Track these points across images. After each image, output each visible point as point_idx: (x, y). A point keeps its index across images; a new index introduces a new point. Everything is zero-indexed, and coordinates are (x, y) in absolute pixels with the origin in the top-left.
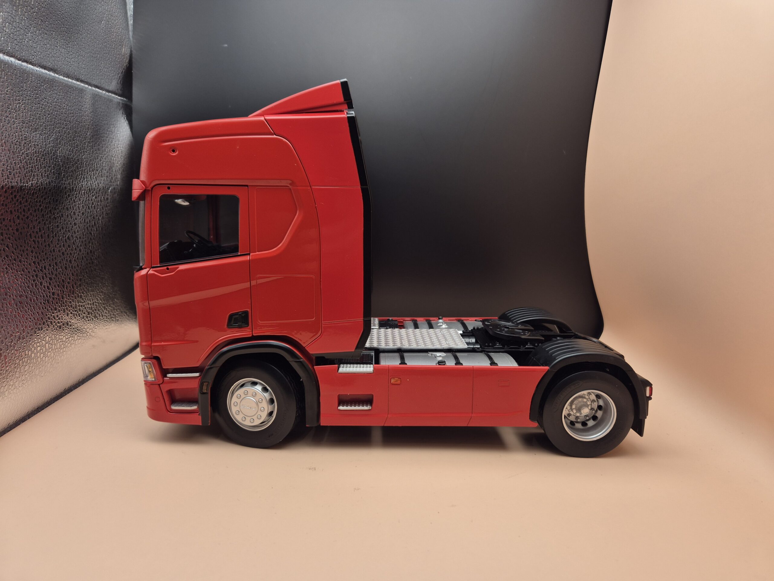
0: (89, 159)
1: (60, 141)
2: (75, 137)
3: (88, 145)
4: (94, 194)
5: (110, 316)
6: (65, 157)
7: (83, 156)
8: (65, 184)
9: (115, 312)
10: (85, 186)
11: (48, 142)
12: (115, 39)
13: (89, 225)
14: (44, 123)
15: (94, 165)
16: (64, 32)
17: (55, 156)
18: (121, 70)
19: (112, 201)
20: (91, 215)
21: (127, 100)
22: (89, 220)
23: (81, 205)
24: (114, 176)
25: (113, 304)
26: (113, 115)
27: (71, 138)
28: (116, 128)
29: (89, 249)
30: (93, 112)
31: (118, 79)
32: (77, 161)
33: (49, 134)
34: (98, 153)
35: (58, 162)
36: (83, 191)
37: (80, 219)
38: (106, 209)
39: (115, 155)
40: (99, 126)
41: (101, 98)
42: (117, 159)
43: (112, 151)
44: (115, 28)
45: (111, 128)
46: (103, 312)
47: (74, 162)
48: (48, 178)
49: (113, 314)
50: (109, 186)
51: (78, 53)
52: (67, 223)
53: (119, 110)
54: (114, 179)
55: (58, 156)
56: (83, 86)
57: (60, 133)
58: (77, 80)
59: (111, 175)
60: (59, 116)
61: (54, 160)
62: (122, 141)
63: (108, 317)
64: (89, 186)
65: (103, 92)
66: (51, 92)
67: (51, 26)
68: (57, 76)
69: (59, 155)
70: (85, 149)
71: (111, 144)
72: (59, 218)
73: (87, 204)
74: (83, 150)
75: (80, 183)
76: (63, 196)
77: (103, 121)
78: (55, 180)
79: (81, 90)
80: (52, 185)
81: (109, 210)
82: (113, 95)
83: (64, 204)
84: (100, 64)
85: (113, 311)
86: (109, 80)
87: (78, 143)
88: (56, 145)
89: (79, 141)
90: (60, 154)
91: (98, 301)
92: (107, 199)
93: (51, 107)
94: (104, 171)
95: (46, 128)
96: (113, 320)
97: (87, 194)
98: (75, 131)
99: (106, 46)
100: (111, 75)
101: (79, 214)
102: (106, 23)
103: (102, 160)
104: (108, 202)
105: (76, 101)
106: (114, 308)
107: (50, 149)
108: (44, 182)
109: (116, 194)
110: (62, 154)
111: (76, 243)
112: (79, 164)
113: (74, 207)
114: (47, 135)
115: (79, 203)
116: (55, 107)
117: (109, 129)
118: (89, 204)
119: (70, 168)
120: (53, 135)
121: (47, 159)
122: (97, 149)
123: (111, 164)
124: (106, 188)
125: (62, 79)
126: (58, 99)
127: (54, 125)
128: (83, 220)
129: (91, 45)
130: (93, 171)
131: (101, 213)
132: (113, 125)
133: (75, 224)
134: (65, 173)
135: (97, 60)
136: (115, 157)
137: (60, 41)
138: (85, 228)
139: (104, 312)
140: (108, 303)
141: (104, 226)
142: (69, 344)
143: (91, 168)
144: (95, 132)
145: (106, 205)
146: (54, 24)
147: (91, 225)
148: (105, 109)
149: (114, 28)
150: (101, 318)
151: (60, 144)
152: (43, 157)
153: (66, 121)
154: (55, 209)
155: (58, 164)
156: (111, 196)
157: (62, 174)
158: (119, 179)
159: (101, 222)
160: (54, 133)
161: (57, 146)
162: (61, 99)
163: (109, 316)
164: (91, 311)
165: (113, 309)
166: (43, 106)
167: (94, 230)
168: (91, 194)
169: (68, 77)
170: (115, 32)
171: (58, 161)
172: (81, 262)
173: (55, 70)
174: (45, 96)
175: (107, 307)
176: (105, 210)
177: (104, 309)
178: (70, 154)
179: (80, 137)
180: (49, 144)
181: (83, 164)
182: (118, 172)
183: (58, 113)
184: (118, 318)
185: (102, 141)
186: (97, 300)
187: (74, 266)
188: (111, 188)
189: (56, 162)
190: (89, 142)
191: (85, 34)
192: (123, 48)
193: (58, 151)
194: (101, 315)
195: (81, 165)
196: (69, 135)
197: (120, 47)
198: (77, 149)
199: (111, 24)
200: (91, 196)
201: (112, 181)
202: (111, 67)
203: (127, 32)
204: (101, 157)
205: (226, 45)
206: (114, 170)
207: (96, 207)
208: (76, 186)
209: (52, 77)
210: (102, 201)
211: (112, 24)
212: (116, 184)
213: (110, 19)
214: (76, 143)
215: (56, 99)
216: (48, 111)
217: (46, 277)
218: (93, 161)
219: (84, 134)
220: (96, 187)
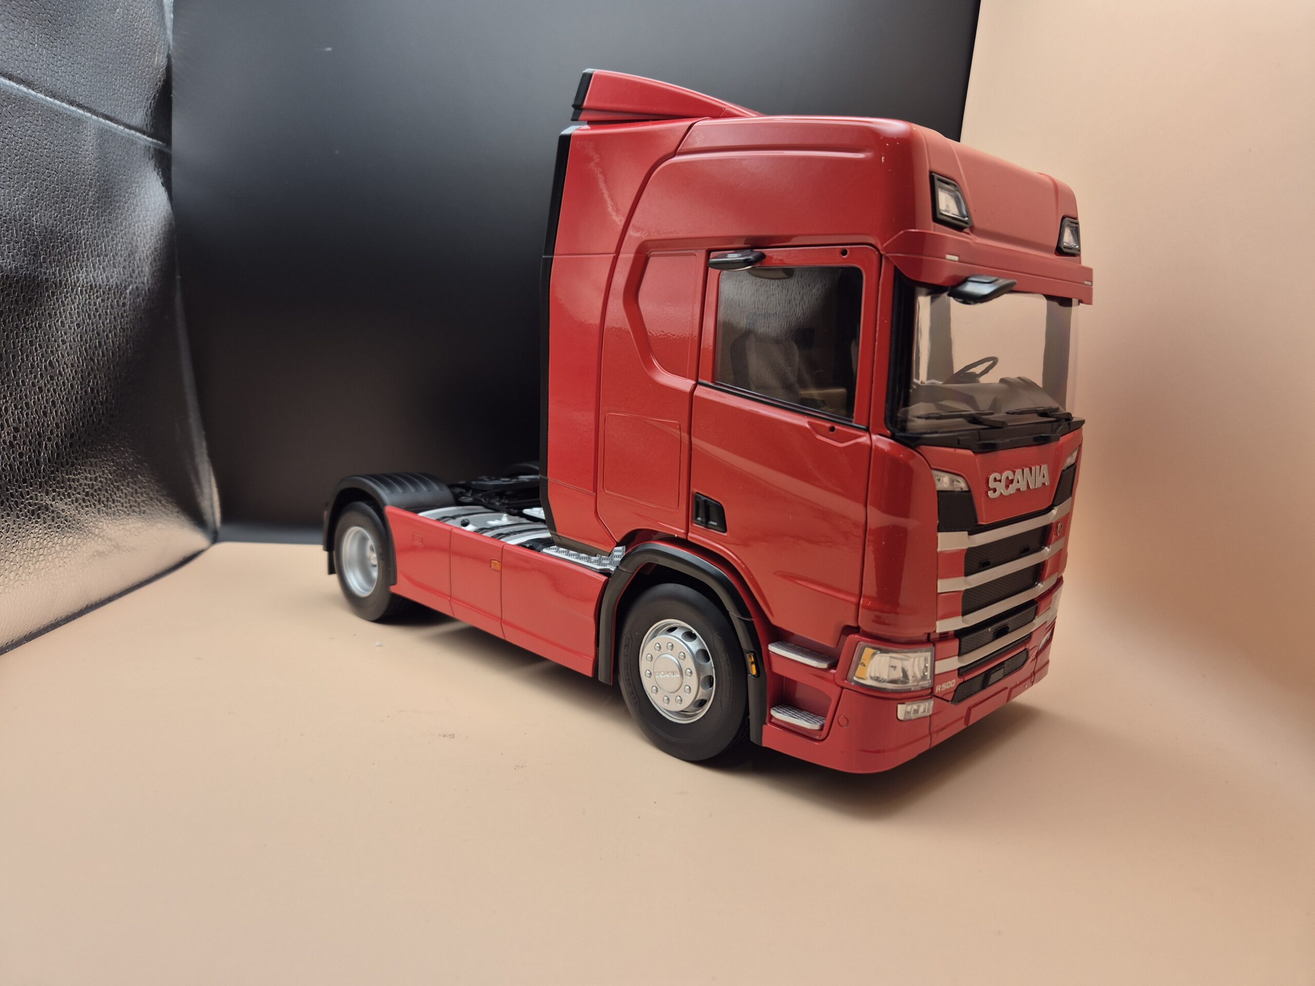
0: (91, 235)
1: (36, 201)
2: (66, 198)
3: (90, 212)
4: (100, 294)
5: (129, 503)
6: (46, 228)
7: (80, 230)
8: (45, 273)
9: (138, 497)
10: (83, 280)
11: (14, 200)
12: (140, 40)
13: (89, 346)
14: (7, 169)
15: (100, 247)
16: (45, 21)
17: (28, 225)
18: (152, 94)
19: (132, 309)
20: (93, 330)
21: (164, 144)
22: (90, 337)
23: (75, 310)
24: (138, 267)
25: (135, 483)
26: (137, 167)
27: (58, 198)
28: (142, 188)
29: (89, 385)
30: (100, 158)
31: (146, 108)
32: (69, 238)
33: (17, 187)
34: (108, 228)
35: (34, 235)
36: (79, 288)
37: (74, 333)
38: (121, 322)
39: (141, 233)
40: (111, 183)
41: (115, 137)
42: (143, 240)
43: (134, 225)
44: (141, 22)
45: (132, 187)
46: (115, 494)
47: (63, 239)
48: (15, 261)
49: (134, 499)
50: (127, 283)
51: (73, 58)
52: (48, 338)
53: (149, 159)
54: (137, 272)
55: (33, 226)
56: (82, 115)
57: (37, 188)
58: (71, 103)
59: (131, 265)
60: (36, 160)
61: (25, 232)
62: (152, 211)
63: (125, 505)
64: (91, 281)
65: (120, 127)
66: (21, 118)
67: (22, 9)
68: (33, 93)
69: (36, 225)
70: (84, 219)
71: (133, 215)
72: (33, 329)
73: (86, 310)
74: (80, 221)
75: (74, 274)
76: (43, 294)
77: (119, 176)
78: (27, 264)
79: (78, 121)
80: (22, 274)
81: (127, 323)
82: (138, 134)
83: (43, 307)
84: (113, 80)
85: (134, 496)
86: (131, 109)
87: (71, 208)
88: (29, 208)
89: (72, 205)
90: (36, 222)
91: (105, 476)
92: (124, 305)
93: (21, 143)
94: (119, 258)
95: (11, 177)
96: (134, 511)
97: (86, 293)
98: (65, 186)
99: (124, 51)
100: (133, 101)
101: (71, 325)
102: (123, 12)
103: (115, 238)
104: (124, 310)
105: (67, 137)
106: (136, 490)
107: (18, 213)
108: (6, 266)
109: (141, 298)
110: (41, 223)
111: (65, 374)
112: (73, 243)
113: (63, 313)
114: (12, 190)
115: (71, 308)
116: (28, 143)
117: (129, 188)
118: (90, 310)
119: (56, 247)
120: (23, 190)
121: (11, 229)
122: (107, 220)
123: (132, 247)
124: (121, 286)
125: (43, 99)
126: (34, 130)
127: (26, 174)
128: (77, 336)
129: (97, 47)
130: (99, 257)
131: (113, 327)
132: (138, 183)
133: (64, 342)
134: (46, 255)
135: (107, 72)
136: (139, 237)
137: (38, 35)
138: (81, 349)
139: (118, 495)
140: (124, 480)
141: (117, 349)
142: (50, 544)
143: (95, 251)
144: (104, 192)
145: (122, 314)
146: (27, 7)
147: (94, 345)
148: (123, 155)
149: (139, 22)
150: (110, 505)
151: (38, 207)
152: (5, 225)
153: (48, 169)
154: (27, 315)
155: (33, 240)
156: (130, 300)
157: (40, 256)
158: (146, 274)
159: (112, 341)
160: (26, 188)
161: (32, 208)
162: (40, 132)
163: (126, 503)
164: (91, 491)
165: (133, 491)
166: (7, 140)
167: (98, 354)
168: (93, 294)
169: (54, 96)
170: (141, 29)
171: (34, 233)
172: (74, 405)
173: (29, 83)
174: (9, 123)
175: (122, 487)
176: (119, 323)
177: (118, 491)
178: (56, 224)
179: (74, 198)
180: (17, 204)
181: (81, 243)
182: (144, 260)
183: (35, 154)
184: (144, 509)
185: (115, 208)
186: (103, 474)
187: (61, 412)
188: (131, 287)
189: (29, 235)
190: (91, 208)
191: (86, 28)
192: (155, 56)
193: (33, 217)
194: (111, 499)
195: (77, 244)
196: (54, 193)
197: (150, 54)
198: (69, 217)
199: (132, 15)
200: (94, 298)
201: (134, 276)
202: (134, 86)
203: (162, 29)
204: (115, 234)
205: (329, 49)
206: (138, 258)
207: (103, 317)
208: (67, 279)
209: (24, 94)
210: (115, 307)
211: (134, 14)
212: (141, 282)
213: (131, 6)
214: (68, 207)
215: (30, 131)
216: (15, 149)
217: (9, 426)
218: (100, 239)
219: (82, 193)
220: (103, 283)
